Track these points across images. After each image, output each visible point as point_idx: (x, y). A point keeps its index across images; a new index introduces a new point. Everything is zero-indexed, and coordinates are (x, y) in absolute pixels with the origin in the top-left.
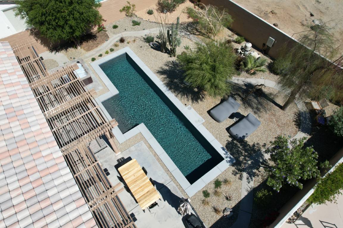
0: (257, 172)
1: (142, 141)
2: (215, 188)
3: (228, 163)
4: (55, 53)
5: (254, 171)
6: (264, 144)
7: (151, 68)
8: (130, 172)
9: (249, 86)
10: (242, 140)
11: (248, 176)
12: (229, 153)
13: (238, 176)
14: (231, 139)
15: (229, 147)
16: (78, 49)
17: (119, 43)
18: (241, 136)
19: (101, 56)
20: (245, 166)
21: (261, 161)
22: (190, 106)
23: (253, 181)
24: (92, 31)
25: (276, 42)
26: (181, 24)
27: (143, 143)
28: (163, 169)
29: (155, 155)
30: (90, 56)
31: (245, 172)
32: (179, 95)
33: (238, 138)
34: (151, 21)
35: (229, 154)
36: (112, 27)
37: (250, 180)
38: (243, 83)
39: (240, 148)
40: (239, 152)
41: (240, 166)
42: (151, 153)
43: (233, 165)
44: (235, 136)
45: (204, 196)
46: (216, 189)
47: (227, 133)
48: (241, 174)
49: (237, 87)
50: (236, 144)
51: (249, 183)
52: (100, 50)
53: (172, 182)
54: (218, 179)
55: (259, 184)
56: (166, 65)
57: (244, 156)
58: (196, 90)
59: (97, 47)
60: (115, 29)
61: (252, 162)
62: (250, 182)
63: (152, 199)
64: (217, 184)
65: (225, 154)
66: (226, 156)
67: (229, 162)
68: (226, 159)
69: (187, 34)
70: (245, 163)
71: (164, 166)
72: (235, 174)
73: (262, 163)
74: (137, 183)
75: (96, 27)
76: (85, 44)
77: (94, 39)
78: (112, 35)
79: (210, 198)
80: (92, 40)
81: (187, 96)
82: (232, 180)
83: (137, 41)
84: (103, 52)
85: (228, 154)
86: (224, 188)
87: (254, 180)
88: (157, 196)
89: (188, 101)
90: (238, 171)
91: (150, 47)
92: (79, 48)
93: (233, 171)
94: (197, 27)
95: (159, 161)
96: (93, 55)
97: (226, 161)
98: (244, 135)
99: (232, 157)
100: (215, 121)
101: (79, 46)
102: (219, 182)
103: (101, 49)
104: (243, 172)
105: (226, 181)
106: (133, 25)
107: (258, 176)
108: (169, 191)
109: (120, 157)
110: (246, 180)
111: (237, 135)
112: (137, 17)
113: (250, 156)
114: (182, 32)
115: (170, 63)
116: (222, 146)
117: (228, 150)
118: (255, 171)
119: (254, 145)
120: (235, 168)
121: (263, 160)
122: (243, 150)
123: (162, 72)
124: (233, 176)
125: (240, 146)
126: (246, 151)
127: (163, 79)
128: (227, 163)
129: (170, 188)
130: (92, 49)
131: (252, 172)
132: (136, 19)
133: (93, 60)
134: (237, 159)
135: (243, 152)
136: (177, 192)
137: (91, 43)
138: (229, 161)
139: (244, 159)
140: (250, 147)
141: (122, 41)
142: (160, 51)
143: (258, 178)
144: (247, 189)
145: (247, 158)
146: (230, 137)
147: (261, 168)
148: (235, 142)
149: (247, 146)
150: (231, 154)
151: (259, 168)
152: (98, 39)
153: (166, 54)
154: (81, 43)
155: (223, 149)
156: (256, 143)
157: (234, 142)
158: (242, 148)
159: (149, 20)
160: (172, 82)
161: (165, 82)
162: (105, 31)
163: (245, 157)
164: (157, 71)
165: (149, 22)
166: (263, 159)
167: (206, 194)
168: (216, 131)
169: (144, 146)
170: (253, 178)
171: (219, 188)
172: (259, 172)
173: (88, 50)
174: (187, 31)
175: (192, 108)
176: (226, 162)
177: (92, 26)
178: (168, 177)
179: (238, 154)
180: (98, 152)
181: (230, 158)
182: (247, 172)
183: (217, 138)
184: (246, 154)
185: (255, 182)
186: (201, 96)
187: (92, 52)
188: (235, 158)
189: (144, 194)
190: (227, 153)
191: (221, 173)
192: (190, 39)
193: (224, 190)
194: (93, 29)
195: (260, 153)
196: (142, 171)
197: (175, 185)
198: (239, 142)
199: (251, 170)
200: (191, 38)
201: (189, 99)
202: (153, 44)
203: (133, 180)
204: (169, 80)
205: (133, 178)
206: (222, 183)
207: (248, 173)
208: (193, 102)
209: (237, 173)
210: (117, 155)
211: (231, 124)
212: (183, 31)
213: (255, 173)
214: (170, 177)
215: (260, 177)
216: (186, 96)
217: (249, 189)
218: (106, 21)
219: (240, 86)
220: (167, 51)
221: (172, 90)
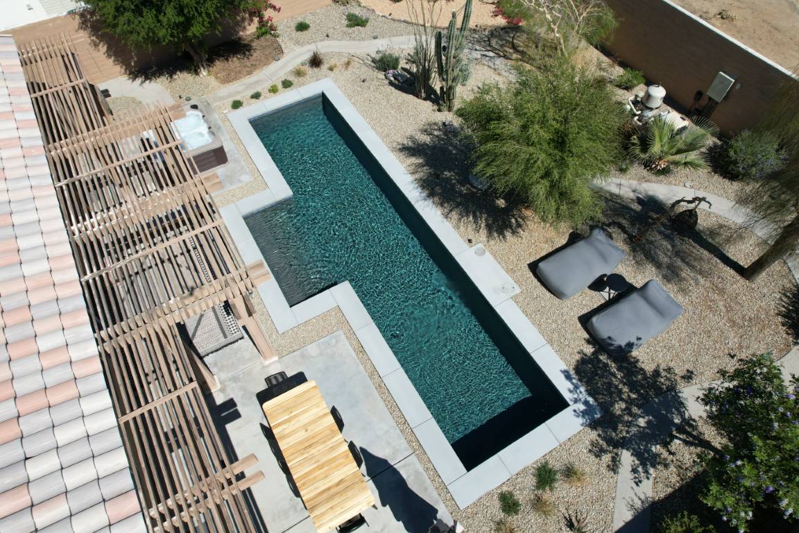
0: (665, 454)
1: (340, 332)
2: (538, 487)
3: (578, 416)
4: (142, 82)
5: (653, 449)
6: (688, 371)
7: (384, 137)
8: (295, 416)
9: (651, 204)
10: (622, 355)
11: (637, 462)
12: (582, 389)
13: (606, 458)
14: (592, 350)
15: (585, 371)
16: (201, 76)
17: (307, 69)
18: (623, 344)
19: (256, 96)
20: (628, 432)
21: (677, 421)
22: (480, 245)
23: (651, 479)
24: (241, 33)
25: (738, 86)
26: (474, 30)
27: (343, 337)
28: (390, 417)
29: (374, 373)
30: (229, 96)
31: (628, 449)
32: (453, 213)
33: (612, 348)
34: (396, 17)
35: (584, 393)
36: (293, 28)
37: (642, 474)
38: (632, 195)
39: (616, 377)
40: (612, 389)
41: (615, 429)
42: (362, 368)
43: (593, 425)
44: (603, 340)
45: (504, 511)
46: (540, 492)
47: (583, 330)
48: (617, 454)
49: (617, 205)
50: (606, 365)
51: (637, 485)
52: (257, 82)
53: (413, 458)
54: (547, 463)
55: (670, 490)
56: (425, 131)
57: (626, 402)
58: (501, 203)
59: (250, 73)
60: (299, 33)
61: (648, 422)
62: (640, 482)
63: (350, 504)
64: (544, 476)
65: (571, 391)
66: (576, 396)
67: (583, 417)
68: (573, 406)
69: (487, 56)
70: (630, 422)
71: (394, 408)
72: (598, 452)
73: (681, 429)
74: (313, 451)
75: (252, 25)
76: (219, 64)
77: (244, 53)
78: (293, 46)
79: (520, 516)
80: (239, 56)
81: (475, 217)
82: (587, 470)
83: (355, 63)
84: (263, 88)
85: (581, 392)
86: (562, 492)
87: (655, 478)
88: (366, 499)
89: (478, 232)
90: (608, 445)
91: (387, 82)
92: (204, 73)
93: (592, 444)
94: (515, 41)
95: (381, 393)
96: (239, 92)
97: (575, 411)
98: (632, 342)
99: (591, 400)
100: (548, 294)
101: (204, 69)
102: (550, 471)
103: (260, 80)
104: (623, 448)
105: (570, 472)
106: (348, 26)
107: (666, 466)
108: (401, 482)
109: (274, 370)
110: (631, 476)
111: (609, 338)
112: (360, 6)
113: (645, 404)
114: (476, 50)
115: (436, 128)
116: (564, 367)
117: (580, 380)
118: (656, 449)
119: (656, 373)
120: (599, 435)
121: (684, 419)
122: (624, 384)
123: (412, 150)
124: (593, 458)
125: (618, 370)
126: (633, 386)
127: (413, 167)
128: (575, 418)
129: (404, 476)
130: (236, 79)
131: (648, 451)
132: (357, 11)
133: (237, 105)
134: (606, 408)
135: (626, 389)
136: (426, 490)
137: (235, 62)
138: (582, 412)
139: (625, 410)
140: (645, 378)
141: (316, 62)
142: (414, 95)
143: (665, 473)
144: (631, 503)
145: (635, 410)
146: (588, 342)
147: (677, 441)
148: (603, 358)
149: (638, 373)
150: (590, 393)
151: (669, 443)
152: (255, 55)
153: (428, 104)
154: (210, 62)
155: (568, 376)
156: (663, 366)
157: (601, 357)
158: (624, 377)
159: (390, 15)
160: (437, 176)
161: (417, 176)
162: (276, 36)
163: (631, 404)
164: (400, 146)
165: (392, 19)
166: (682, 415)
167: (509, 503)
168: (550, 321)
169: (346, 348)
170: (651, 471)
171: (547, 488)
172: (671, 453)
173: (227, 80)
174: (489, 48)
175: (487, 253)
176: (573, 413)
177: (243, 19)
178: (404, 443)
179: (611, 394)
180: (217, 351)
181: (586, 403)
182: (634, 449)
183: (550, 342)
184: (634, 396)
185: (656, 482)
186: (513, 220)
187: (237, 84)
188: (600, 404)
189: (329, 489)
190: (576, 387)
191: (556, 444)
192: (495, 69)
193: (563, 497)
194: (245, 28)
195: (673, 397)
196: (330, 420)
197: (420, 468)
198: (615, 361)
199: (646, 446)
200: (496, 67)
201: (480, 227)
202: (394, 76)
203: (301, 442)
204: (430, 173)
205: (301, 435)
206: (558, 476)
207: (637, 454)
208: (490, 235)
209: (602, 451)
210: (267, 363)
211: (595, 306)
212: (478, 48)
213: (657, 455)
214: (409, 442)
215: (672, 468)
216: (471, 218)
217: (638, 504)
218: (279, 10)
219: (623, 203)
220: (431, 96)
221: (436, 199)
